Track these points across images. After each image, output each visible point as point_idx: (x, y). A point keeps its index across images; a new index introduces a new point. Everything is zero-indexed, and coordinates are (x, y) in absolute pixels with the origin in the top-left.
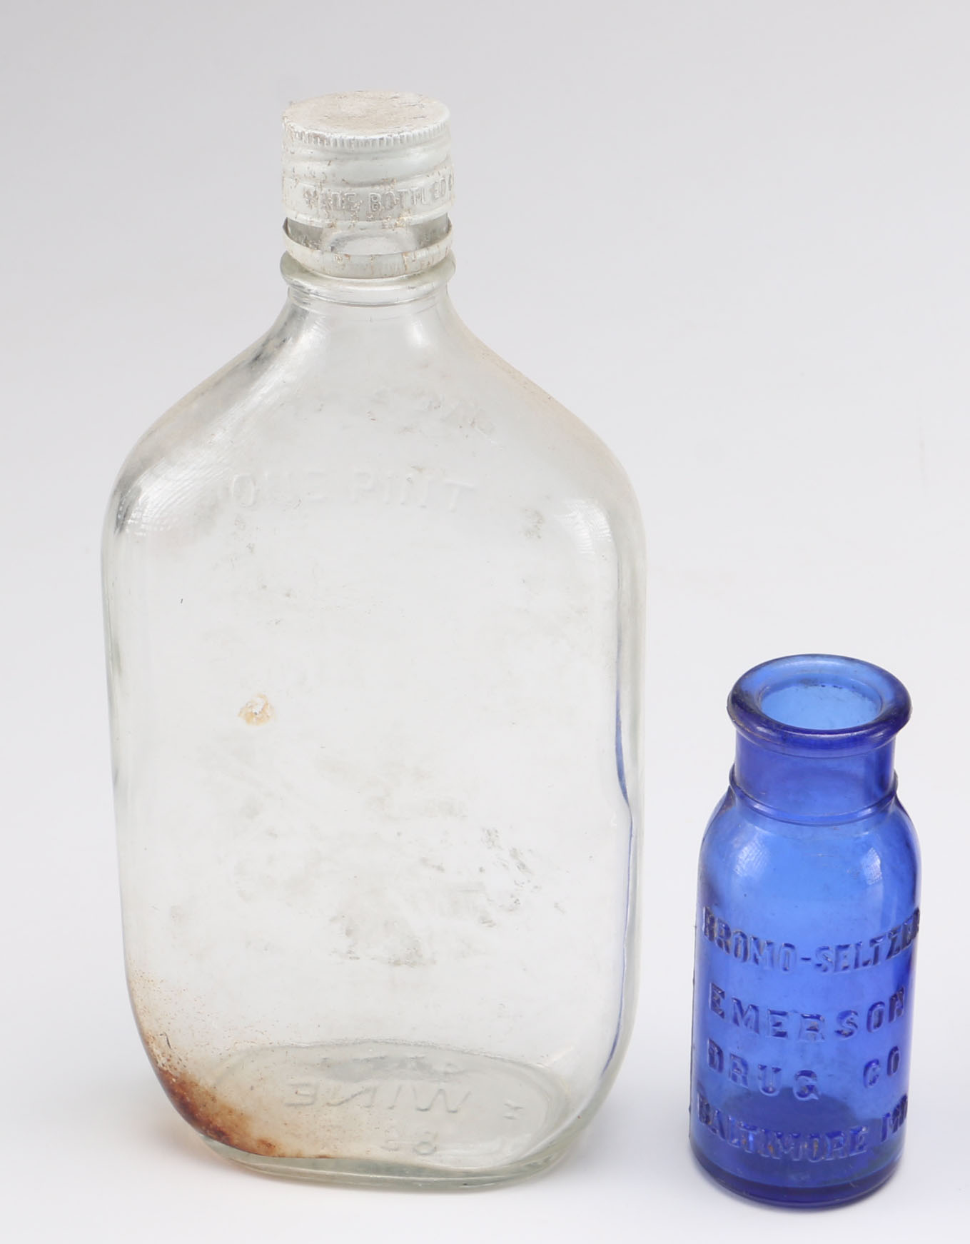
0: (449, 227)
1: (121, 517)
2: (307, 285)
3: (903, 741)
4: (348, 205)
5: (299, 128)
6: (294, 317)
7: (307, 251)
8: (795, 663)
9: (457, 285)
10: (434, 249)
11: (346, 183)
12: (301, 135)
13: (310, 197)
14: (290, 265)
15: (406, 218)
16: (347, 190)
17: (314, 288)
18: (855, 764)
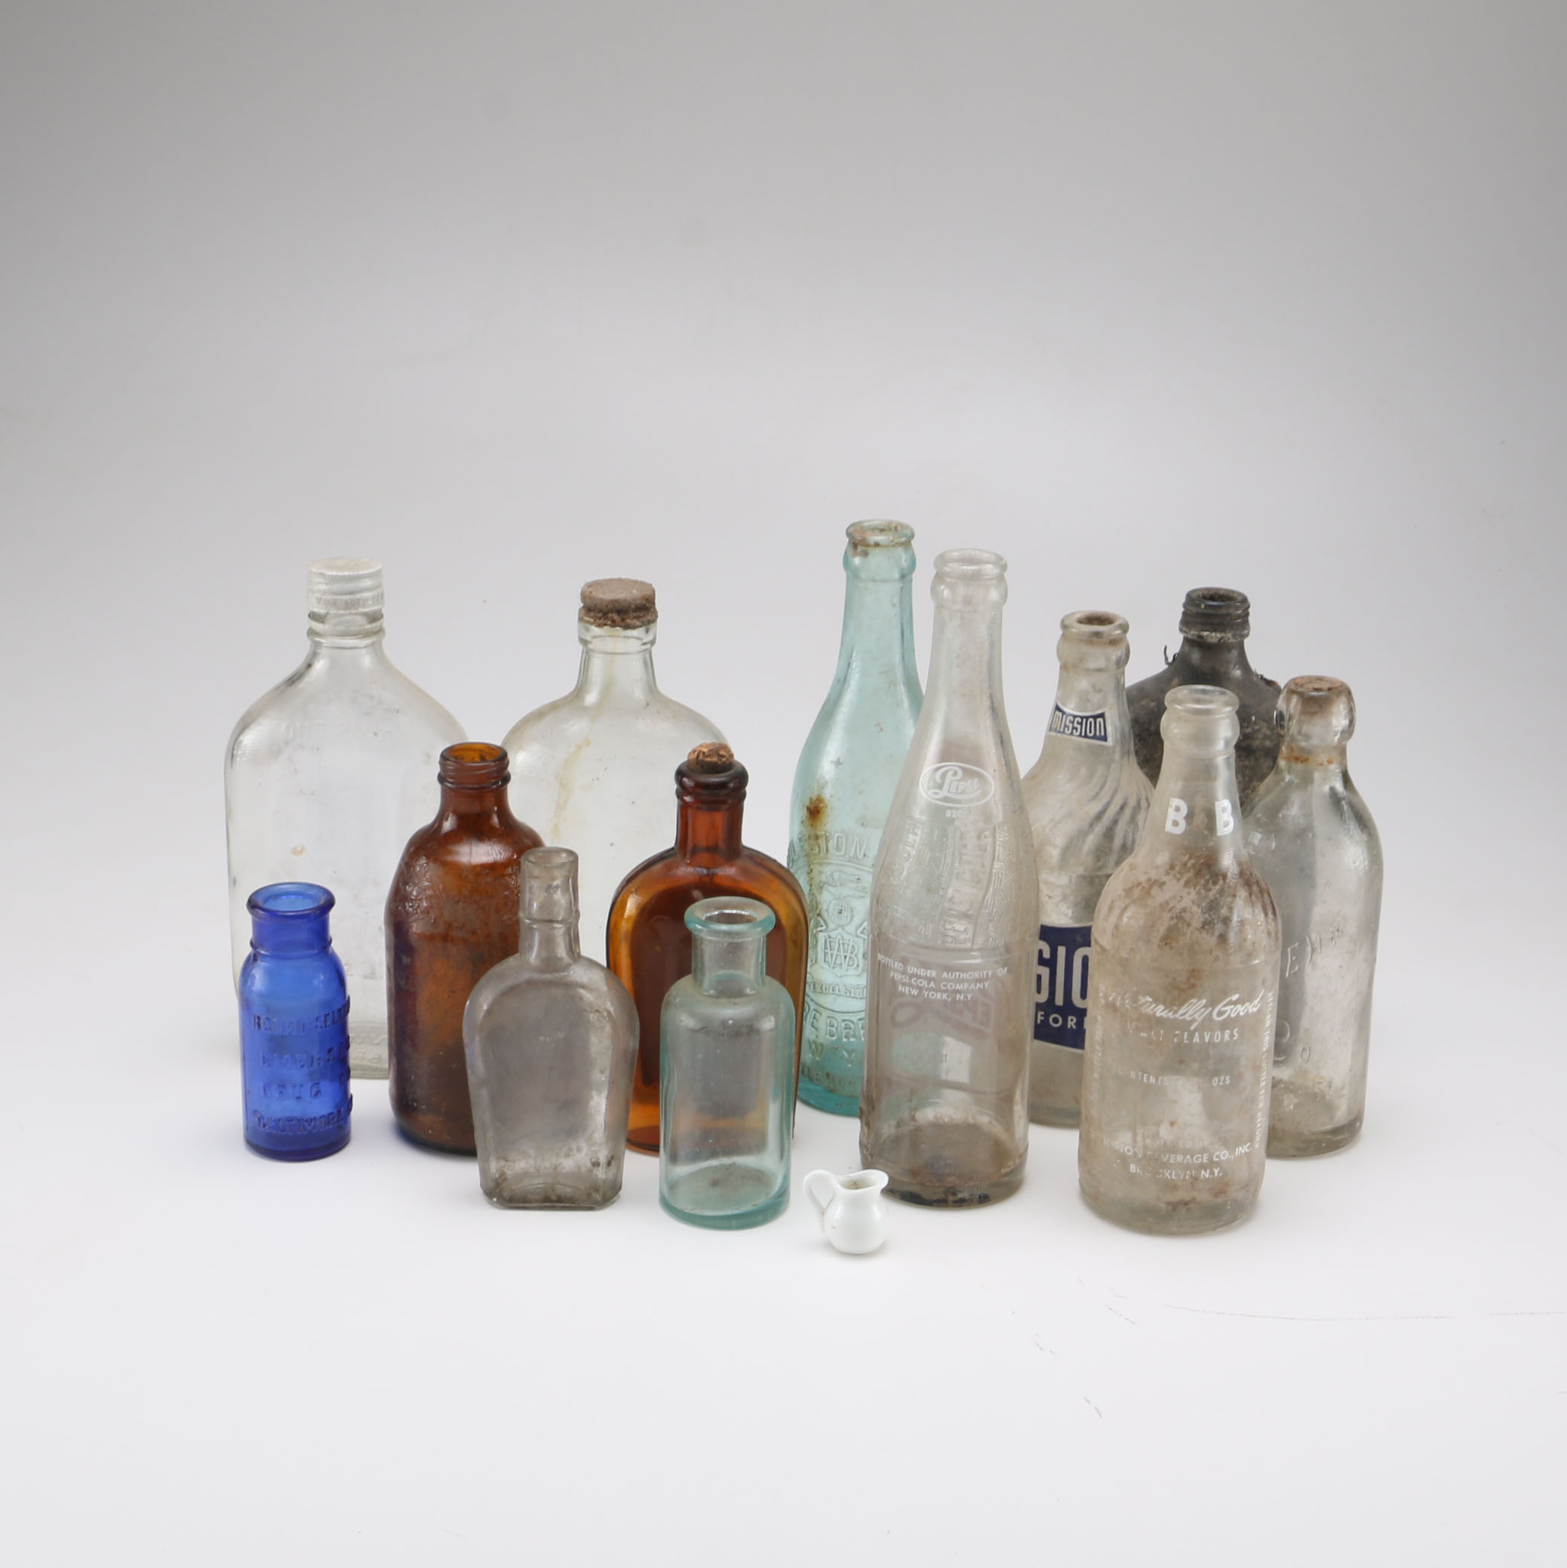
0: (382, 616)
1: (232, 755)
2: (317, 639)
3: (333, 914)
4: (335, 604)
5: (314, 570)
6: (314, 655)
7: (321, 625)
8: (281, 887)
9: (386, 642)
10: (374, 625)
11: (334, 593)
12: (315, 573)
13: (319, 600)
14: (311, 633)
15: (361, 610)
16: (334, 597)
17: (323, 641)
18: (303, 934)
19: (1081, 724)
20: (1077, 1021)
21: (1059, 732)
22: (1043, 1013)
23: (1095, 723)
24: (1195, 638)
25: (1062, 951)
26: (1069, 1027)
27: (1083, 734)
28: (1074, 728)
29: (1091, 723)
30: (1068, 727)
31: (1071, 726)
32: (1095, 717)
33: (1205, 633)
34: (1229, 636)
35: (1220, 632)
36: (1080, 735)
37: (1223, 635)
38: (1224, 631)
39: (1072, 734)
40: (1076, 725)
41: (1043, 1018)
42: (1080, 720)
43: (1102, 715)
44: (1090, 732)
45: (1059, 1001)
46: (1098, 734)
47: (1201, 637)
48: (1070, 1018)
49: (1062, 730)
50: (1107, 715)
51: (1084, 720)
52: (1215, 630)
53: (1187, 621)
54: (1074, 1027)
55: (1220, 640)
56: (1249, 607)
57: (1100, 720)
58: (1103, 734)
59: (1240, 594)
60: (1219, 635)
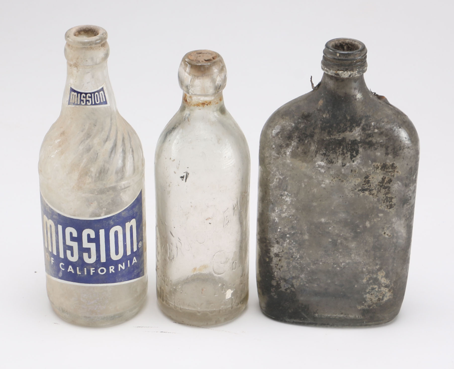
19: (91, 97)
20: (114, 269)
21: (77, 104)
22: (94, 269)
23: (99, 94)
24: (333, 75)
25: (102, 232)
26: (110, 272)
27: (93, 103)
28: (87, 101)
29: (97, 95)
30: (83, 101)
31: (84, 99)
32: (98, 92)
33: (340, 72)
34: (355, 74)
35: (350, 71)
36: (92, 104)
37: (352, 72)
38: (352, 70)
39: (86, 104)
40: (88, 99)
41: (94, 271)
42: (90, 95)
43: (102, 89)
44: (97, 101)
45: (103, 259)
46: (102, 101)
47: (338, 74)
48: (110, 267)
49: (79, 103)
50: (105, 89)
51: (93, 95)
52: (347, 70)
53: (326, 63)
54: (114, 272)
55: (350, 76)
56: (366, 53)
57: (102, 92)
58: (104, 100)
59: (361, 43)
60: (349, 73)
